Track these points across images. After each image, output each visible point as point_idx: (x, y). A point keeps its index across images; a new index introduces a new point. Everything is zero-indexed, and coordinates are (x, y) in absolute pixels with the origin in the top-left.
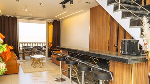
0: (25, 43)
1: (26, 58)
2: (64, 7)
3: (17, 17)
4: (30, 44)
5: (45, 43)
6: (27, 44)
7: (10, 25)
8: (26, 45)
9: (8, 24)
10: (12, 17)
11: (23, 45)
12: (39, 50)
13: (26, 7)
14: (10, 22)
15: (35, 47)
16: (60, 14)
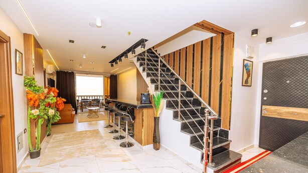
0: (84, 96)
1: (84, 110)
2: (112, 65)
3: (75, 72)
4: (89, 96)
5: (102, 96)
6: (87, 96)
7: (68, 79)
8: (86, 98)
9: (66, 79)
10: (70, 71)
11: (83, 98)
12: (96, 102)
13: (81, 65)
14: (68, 77)
15: (95, 100)
16: (115, 70)
